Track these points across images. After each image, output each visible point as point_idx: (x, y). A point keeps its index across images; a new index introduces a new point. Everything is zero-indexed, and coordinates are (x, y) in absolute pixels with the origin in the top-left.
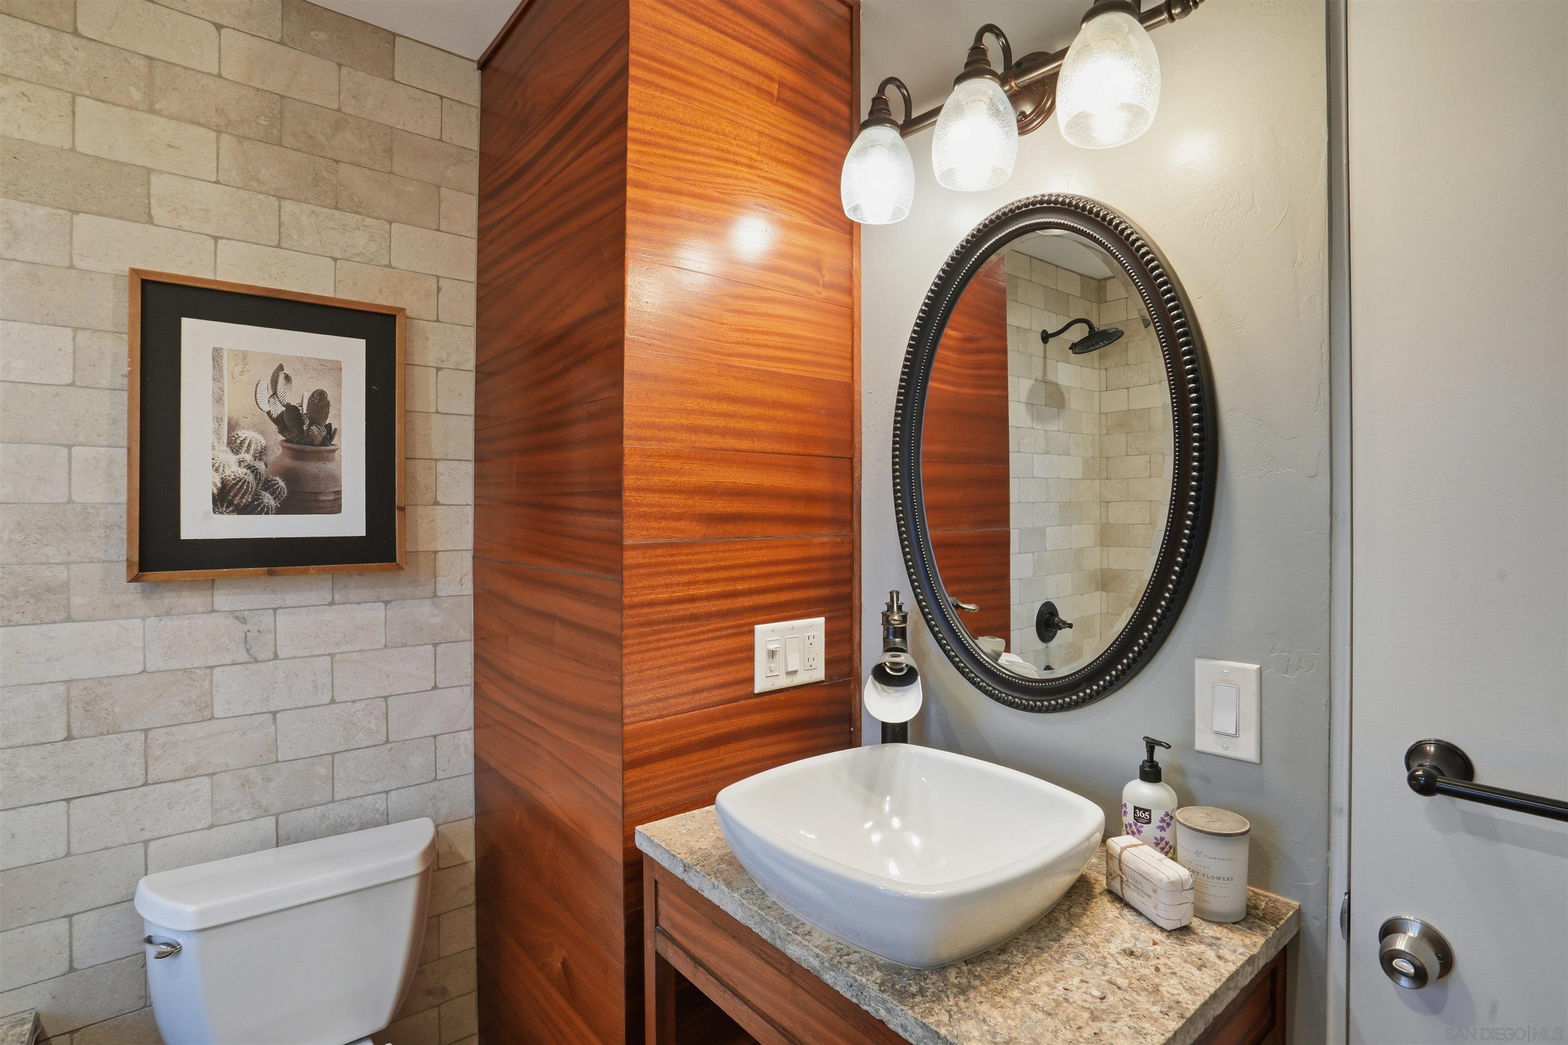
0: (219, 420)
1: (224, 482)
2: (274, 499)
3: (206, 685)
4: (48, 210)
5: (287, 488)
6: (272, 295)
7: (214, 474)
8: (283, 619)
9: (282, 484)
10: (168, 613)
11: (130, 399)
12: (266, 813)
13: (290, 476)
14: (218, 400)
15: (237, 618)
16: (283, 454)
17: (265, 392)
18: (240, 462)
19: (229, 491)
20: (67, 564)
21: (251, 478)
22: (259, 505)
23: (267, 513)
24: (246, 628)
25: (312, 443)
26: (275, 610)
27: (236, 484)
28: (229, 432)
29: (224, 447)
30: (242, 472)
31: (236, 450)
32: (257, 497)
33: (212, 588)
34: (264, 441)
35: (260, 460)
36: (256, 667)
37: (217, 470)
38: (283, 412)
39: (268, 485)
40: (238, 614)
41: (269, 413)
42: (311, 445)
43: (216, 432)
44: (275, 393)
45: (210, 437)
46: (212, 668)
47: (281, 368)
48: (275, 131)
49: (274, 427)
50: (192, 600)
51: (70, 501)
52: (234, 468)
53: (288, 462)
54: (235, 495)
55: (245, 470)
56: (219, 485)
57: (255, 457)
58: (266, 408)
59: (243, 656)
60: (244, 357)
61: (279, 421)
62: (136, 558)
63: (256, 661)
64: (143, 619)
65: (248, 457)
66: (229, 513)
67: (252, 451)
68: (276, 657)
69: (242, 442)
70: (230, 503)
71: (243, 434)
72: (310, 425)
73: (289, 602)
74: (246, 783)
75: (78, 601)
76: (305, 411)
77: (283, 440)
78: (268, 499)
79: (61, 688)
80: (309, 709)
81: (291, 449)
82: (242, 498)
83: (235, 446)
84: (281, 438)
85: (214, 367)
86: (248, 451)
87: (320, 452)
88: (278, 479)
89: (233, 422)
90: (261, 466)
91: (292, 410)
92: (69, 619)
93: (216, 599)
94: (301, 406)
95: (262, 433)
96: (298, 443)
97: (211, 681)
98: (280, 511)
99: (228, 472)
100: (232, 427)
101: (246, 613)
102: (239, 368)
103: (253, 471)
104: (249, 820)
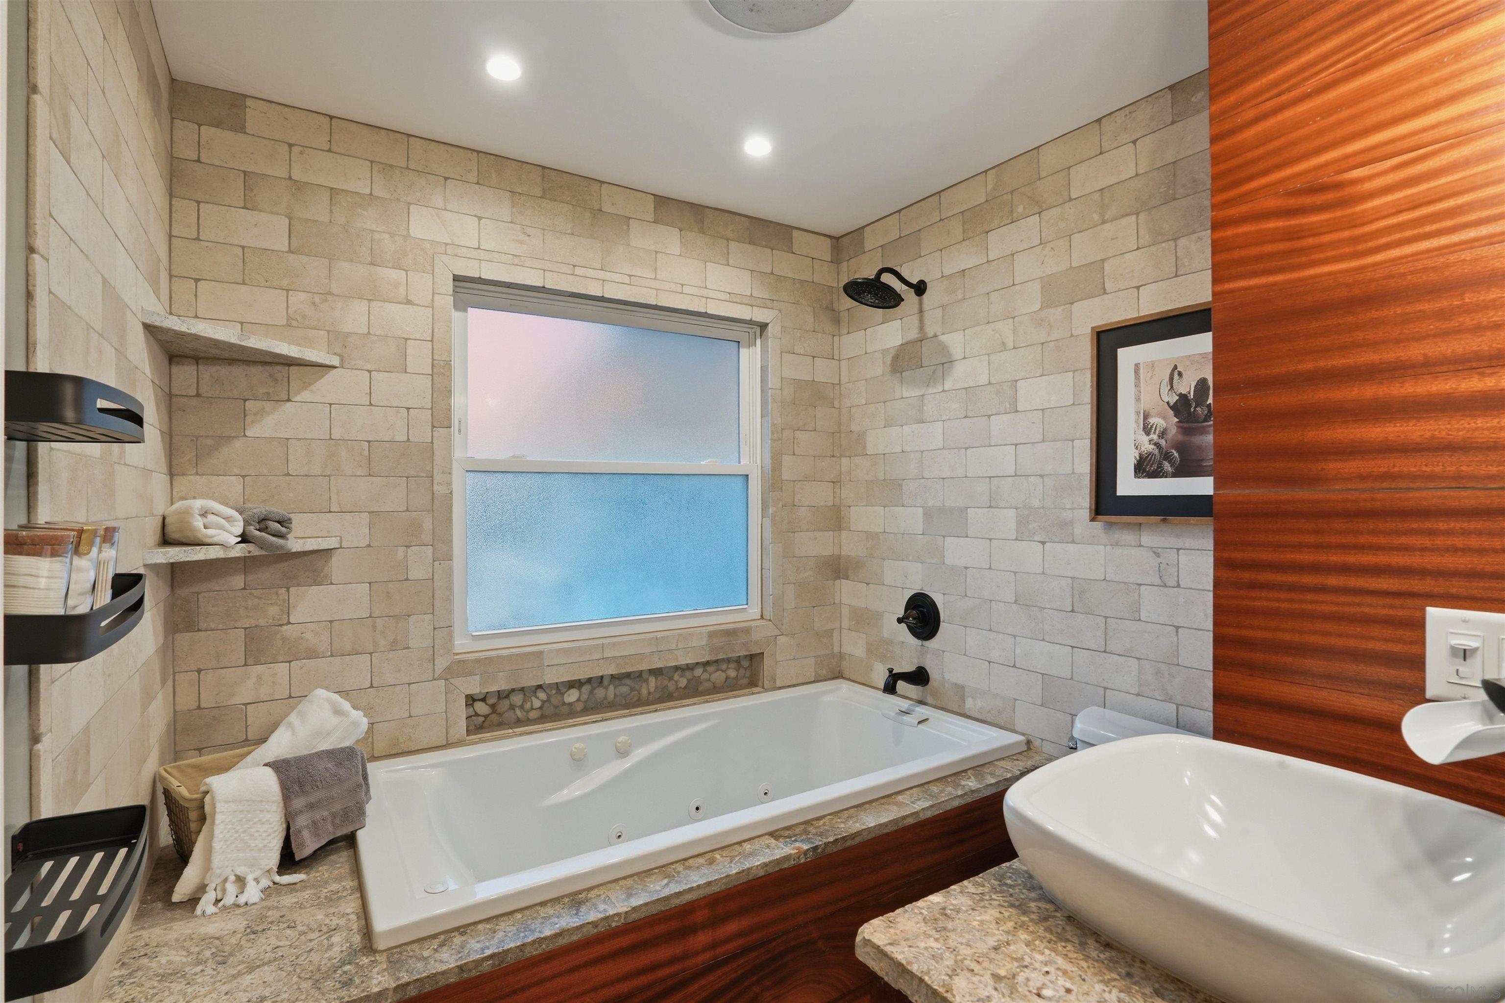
0: (1138, 413)
1: (1141, 455)
2: (1171, 466)
3: (1136, 595)
4: (1062, 307)
5: (1180, 457)
6: (1165, 316)
7: (1135, 450)
8: (1184, 557)
9: (1176, 454)
10: (1117, 544)
11: (1092, 408)
12: (1170, 700)
13: (1181, 448)
14: (1138, 399)
15: (1154, 552)
16: (1177, 432)
17: (1165, 388)
18: (1150, 441)
19: (1144, 462)
20: (1072, 509)
21: (1156, 452)
22: (1161, 471)
23: (1166, 477)
24: (1160, 560)
25: (1197, 422)
26: (1178, 550)
27: (1149, 455)
28: (1144, 421)
29: (1141, 431)
30: (1151, 448)
31: (1148, 433)
32: (1160, 465)
33: (1140, 530)
34: (1165, 424)
35: (1162, 438)
36: (1166, 589)
37: (1137, 448)
38: (1177, 400)
39: (1167, 456)
40: (1155, 550)
41: (1168, 403)
42: (1195, 423)
43: (1137, 421)
44: (1172, 387)
45: (1134, 425)
46: (1140, 585)
47: (1175, 367)
48: (1171, 192)
49: (1171, 412)
50: (1128, 537)
51: (1073, 473)
52: (1147, 447)
53: (1180, 437)
54: (1147, 465)
55: (1153, 447)
56: (1138, 458)
57: (1159, 436)
58: (1166, 399)
59: (1157, 581)
60: (1152, 365)
61: (1174, 408)
62: (1093, 507)
63: (1165, 586)
64: (1105, 546)
65: (1155, 437)
66: (1143, 478)
67: (1157, 432)
68: (1178, 586)
69: (1152, 427)
70: (1144, 471)
71: (1153, 420)
72: (1195, 407)
73: (1187, 546)
74: (1157, 673)
75: (1077, 531)
76: (1192, 397)
77: (1178, 422)
78: (1167, 466)
79: (1070, 581)
80: (1201, 632)
81: (1182, 428)
82: (1151, 466)
83: (1147, 430)
84: (1176, 420)
85: (1136, 377)
86: (1155, 433)
87: (1203, 427)
88: (1173, 451)
89: (1146, 414)
90: (1163, 442)
91: (1183, 397)
92: (1073, 542)
93: (1142, 537)
94: (1189, 393)
95: (1164, 418)
96: (1187, 422)
97: (1139, 593)
98: (1174, 475)
99: (1143, 449)
100: (1146, 416)
101: (1159, 550)
102: (1150, 374)
103: (1158, 447)
104: (1161, 700)
